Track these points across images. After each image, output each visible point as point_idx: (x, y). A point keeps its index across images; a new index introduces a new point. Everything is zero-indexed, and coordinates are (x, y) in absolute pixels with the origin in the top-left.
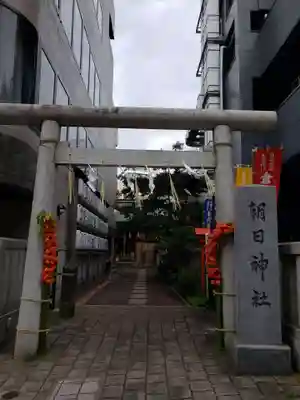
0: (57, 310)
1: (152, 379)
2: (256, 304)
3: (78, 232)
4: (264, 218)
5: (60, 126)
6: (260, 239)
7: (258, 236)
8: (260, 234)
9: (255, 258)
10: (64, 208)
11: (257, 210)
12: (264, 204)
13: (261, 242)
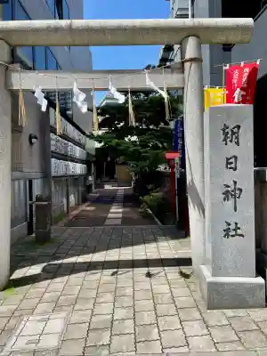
0: (34, 235)
2: (227, 235)
3: (53, 160)
4: (238, 143)
5: (10, 46)
6: (233, 166)
7: (231, 163)
8: (232, 160)
9: (229, 187)
10: (36, 138)
11: (231, 134)
12: (239, 127)
13: (235, 169)
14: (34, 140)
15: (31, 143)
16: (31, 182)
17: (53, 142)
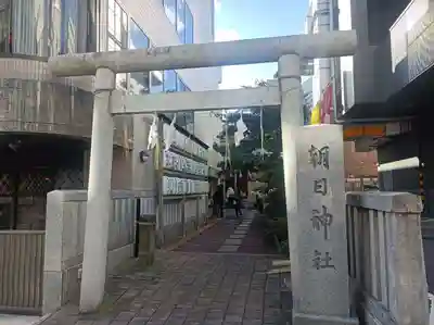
2: (317, 266)
3: (165, 178)
4: (327, 166)
5: (115, 73)
6: (322, 189)
7: (320, 186)
8: (322, 184)
9: (318, 212)
11: (319, 156)
12: (327, 148)
13: (324, 193)
14: (144, 157)
15: (142, 160)
16: (139, 201)
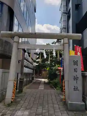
0: (18, 90)
1: (44, 111)
2: (75, 90)
3: (24, 68)
4: (77, 65)
5: (19, 38)
6: (76, 71)
7: (75, 70)
9: (75, 76)
11: (76, 63)
12: (77, 61)
13: (76, 72)
14: (20, 62)
16: (18, 74)
17: (25, 63)
